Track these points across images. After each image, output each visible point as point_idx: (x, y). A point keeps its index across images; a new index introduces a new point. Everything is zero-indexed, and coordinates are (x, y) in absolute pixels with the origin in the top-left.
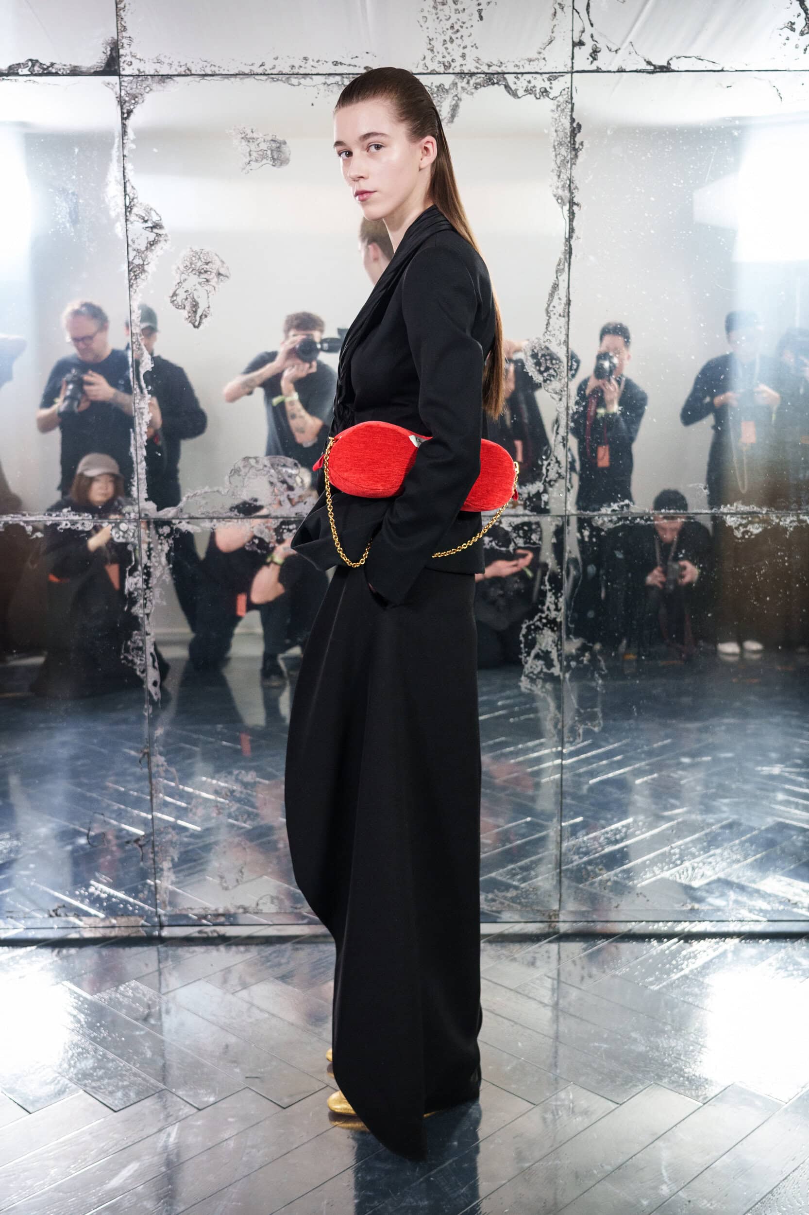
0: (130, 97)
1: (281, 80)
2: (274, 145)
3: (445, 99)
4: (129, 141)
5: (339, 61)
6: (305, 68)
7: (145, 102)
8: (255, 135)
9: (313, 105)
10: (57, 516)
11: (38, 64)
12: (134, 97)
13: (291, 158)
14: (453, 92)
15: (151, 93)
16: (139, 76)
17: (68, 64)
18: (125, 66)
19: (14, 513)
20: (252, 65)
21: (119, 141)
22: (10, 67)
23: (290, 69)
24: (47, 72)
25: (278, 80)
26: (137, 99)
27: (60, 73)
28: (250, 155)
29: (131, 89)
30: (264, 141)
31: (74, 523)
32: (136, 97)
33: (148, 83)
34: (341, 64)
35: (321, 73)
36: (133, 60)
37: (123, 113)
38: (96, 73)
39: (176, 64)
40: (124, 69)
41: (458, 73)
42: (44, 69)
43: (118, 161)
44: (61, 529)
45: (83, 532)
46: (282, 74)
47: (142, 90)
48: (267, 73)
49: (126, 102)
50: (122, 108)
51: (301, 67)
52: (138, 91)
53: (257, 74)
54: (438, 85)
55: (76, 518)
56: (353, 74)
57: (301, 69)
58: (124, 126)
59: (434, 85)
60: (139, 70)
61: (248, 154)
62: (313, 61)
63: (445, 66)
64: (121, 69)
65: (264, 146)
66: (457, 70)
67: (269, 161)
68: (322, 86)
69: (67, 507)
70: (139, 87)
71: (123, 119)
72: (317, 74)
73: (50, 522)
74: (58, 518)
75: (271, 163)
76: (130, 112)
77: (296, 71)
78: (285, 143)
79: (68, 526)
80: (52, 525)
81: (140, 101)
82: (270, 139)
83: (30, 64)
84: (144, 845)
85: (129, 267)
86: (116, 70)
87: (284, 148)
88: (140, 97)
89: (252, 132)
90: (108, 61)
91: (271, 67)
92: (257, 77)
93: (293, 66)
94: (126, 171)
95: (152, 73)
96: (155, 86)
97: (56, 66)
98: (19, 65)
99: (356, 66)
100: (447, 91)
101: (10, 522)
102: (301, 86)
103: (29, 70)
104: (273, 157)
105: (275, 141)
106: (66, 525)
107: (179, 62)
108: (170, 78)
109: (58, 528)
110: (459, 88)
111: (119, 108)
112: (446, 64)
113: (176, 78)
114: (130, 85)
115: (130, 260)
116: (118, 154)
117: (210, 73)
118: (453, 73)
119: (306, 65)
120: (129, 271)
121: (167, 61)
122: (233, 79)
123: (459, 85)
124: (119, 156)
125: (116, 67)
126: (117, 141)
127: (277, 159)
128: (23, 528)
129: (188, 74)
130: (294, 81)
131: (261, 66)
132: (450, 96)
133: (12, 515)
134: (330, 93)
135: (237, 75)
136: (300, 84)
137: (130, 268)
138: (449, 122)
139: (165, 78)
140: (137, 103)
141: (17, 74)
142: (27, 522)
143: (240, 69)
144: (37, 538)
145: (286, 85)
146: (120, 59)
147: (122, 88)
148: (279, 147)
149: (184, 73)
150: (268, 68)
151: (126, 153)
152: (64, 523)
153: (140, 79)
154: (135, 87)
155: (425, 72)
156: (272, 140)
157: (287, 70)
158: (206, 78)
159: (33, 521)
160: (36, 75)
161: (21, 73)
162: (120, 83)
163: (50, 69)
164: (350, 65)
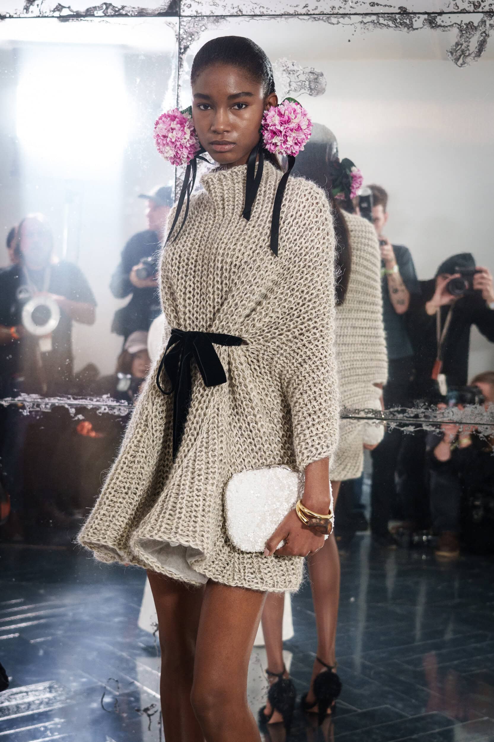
0: (188, 35)
1: (322, 19)
2: (312, 77)
3: (474, 35)
4: (184, 73)
5: (376, 2)
6: (344, 8)
7: (200, 39)
8: (295, 68)
9: (349, 41)
10: (97, 401)
11: (111, 7)
12: (191, 35)
13: (327, 88)
14: (482, 29)
15: (206, 32)
16: (196, 16)
17: (136, 6)
18: (185, 8)
19: (60, 397)
20: (297, 6)
21: (175, 72)
22: (88, 10)
23: (330, 10)
24: (118, 13)
25: (319, 19)
26: (193, 37)
27: (129, 14)
28: (290, 85)
29: (189, 28)
30: (304, 73)
31: (112, 408)
32: (193, 35)
33: (203, 22)
34: (378, 4)
35: (358, 12)
36: (193, 3)
37: (180, 49)
38: (160, 15)
39: (229, 7)
40: (184, 11)
41: (487, 12)
42: (117, 11)
43: (173, 90)
44: (100, 413)
45: (119, 416)
46: (323, 14)
47: (199, 29)
48: (309, 13)
49: (183, 39)
50: (180, 44)
51: (340, 7)
52: (194, 30)
53: (301, 15)
54: (467, 22)
55: (114, 403)
56: (388, 14)
57: (341, 9)
58: (180, 59)
59: (463, 23)
60: (197, 12)
61: (288, 85)
62: (352, 2)
63: (474, 5)
64: (181, 11)
65: (303, 78)
66: (487, 9)
67: (306, 91)
68: (359, 24)
69: (107, 394)
70: (196, 26)
71: (180, 53)
72: (355, 14)
73: (91, 406)
74: (98, 403)
75: (309, 93)
76: (186, 48)
77: (336, 11)
78: (322, 75)
79: (107, 411)
80: (92, 409)
81: (196, 38)
82: (309, 71)
83: (104, 7)
84: (152, 715)
85: (176, 182)
86: (177, 12)
87: (321, 79)
88: (196, 34)
89: (293, 65)
90: (171, 4)
91: (313, 8)
92: (300, 17)
93: (333, 7)
94: (179, 99)
95: (208, 14)
96: (210, 26)
97: (126, 9)
98: (95, 8)
99: (391, 6)
100: (476, 28)
101: (57, 404)
102: (340, 24)
103: (103, 12)
104: (310, 87)
105: (313, 73)
106: (105, 409)
107: (233, 5)
108: (224, 18)
109: (98, 412)
110: (488, 25)
111: (177, 44)
112: (476, 4)
113: (229, 19)
114: (188, 24)
115: (178, 176)
116: (173, 84)
117: (259, 13)
118: (482, 12)
119: (345, 6)
120: (176, 186)
121: (221, 3)
122: (279, 19)
123: (488, 23)
124: (174, 86)
125: (177, 9)
126: (174, 72)
127: (314, 88)
128: (67, 410)
129: (239, 14)
130: (334, 20)
131: (304, 7)
132: (478, 33)
133: (59, 398)
134: (366, 31)
135: (282, 15)
136: (338, 23)
137: (177, 184)
138: (476, 56)
139: (219, 18)
140: (193, 40)
141: (93, 16)
142: (70, 405)
143: (284, 10)
144: (79, 419)
145: (326, 24)
146: (181, 2)
147: (181, 27)
148: (316, 79)
149: (236, 14)
150: (310, 8)
151: (180, 83)
152: (103, 408)
153: (197, 19)
154: (192, 26)
155: (456, 11)
156: (311, 72)
157: (328, 10)
158: (255, 18)
159: (76, 404)
160: (109, 16)
161: (96, 15)
162: (180, 23)
163: (121, 11)
164: (385, 6)
